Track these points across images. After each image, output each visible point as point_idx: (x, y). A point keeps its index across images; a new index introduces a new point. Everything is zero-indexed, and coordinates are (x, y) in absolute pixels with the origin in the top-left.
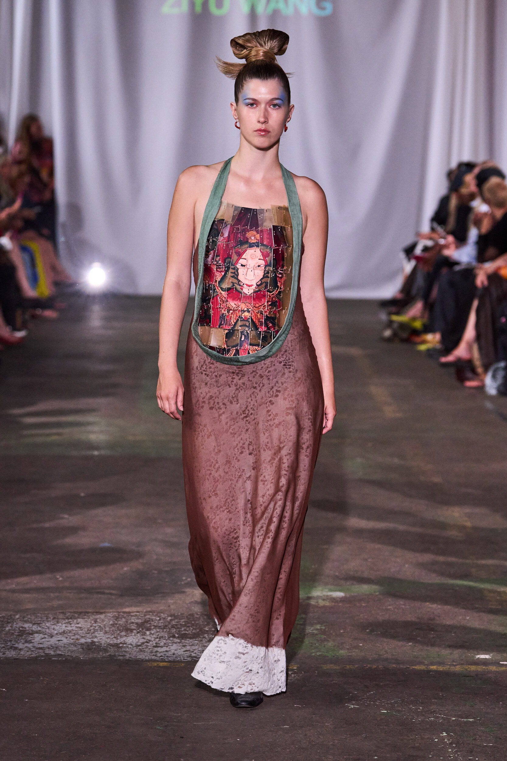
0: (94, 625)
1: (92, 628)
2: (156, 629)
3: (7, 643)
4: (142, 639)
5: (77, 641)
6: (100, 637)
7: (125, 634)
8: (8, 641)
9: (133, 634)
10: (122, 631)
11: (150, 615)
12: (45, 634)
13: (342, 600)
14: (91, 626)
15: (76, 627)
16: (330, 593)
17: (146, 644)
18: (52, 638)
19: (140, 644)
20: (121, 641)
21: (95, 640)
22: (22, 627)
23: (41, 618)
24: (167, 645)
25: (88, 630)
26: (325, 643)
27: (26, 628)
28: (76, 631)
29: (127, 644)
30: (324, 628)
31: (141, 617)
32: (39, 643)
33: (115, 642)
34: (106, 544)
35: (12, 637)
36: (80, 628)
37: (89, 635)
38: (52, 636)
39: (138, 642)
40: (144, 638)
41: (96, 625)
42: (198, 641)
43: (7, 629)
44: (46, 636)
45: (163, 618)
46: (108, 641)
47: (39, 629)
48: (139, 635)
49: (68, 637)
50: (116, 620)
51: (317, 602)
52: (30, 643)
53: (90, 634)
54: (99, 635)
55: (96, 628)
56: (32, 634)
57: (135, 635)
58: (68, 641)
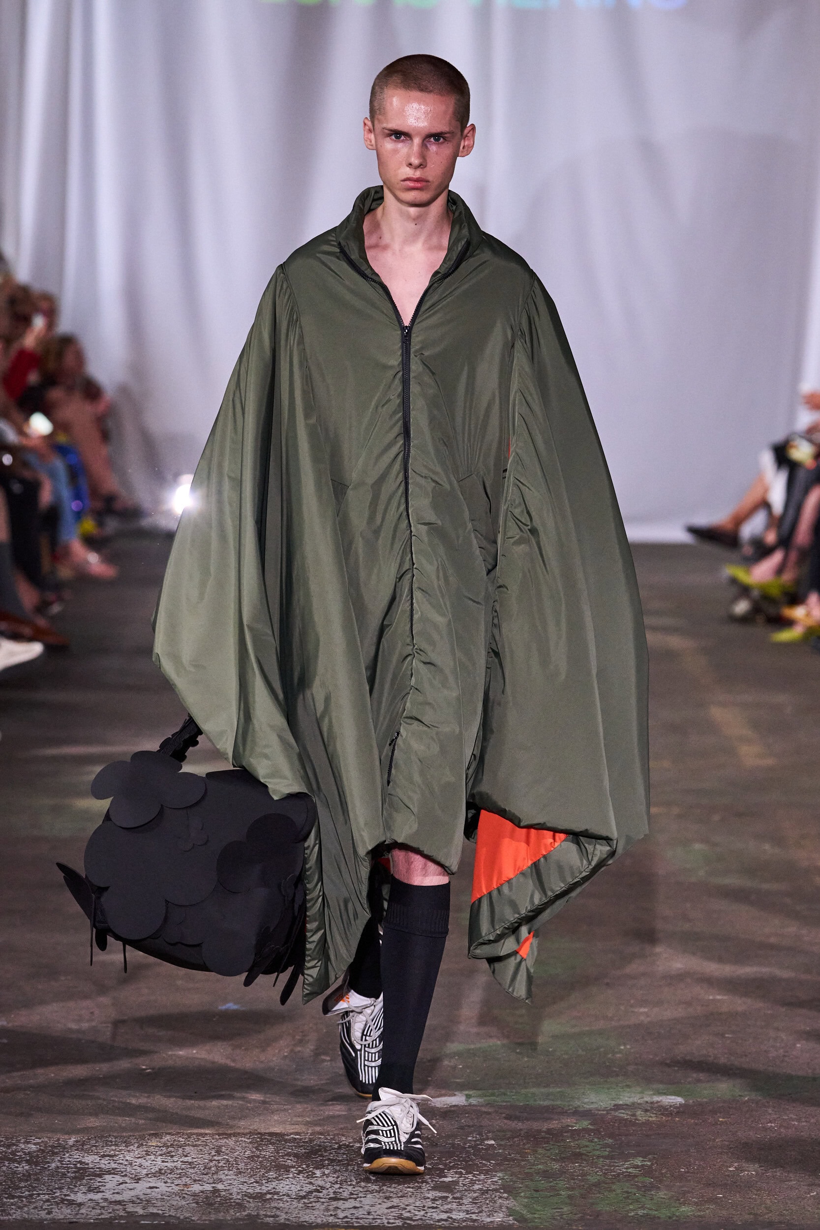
0: (216, 1158)
1: (211, 1164)
2: (333, 1166)
3: (55, 1193)
4: (307, 1185)
5: (186, 1189)
6: (229, 1182)
7: (274, 1176)
8: (57, 1188)
9: (291, 1176)
10: (270, 1170)
11: (320, 1138)
12: (126, 1175)
13: (681, 1111)
14: (211, 1161)
15: (181, 1162)
16: (656, 1098)
17: (314, 1194)
18: (138, 1183)
19: (304, 1194)
20: (269, 1188)
21: (220, 1186)
22: (81, 1162)
23: (116, 1145)
24: (355, 1196)
25: (205, 1168)
26: (652, 1193)
27: (88, 1164)
28: (182, 1169)
29: (281, 1194)
30: (649, 1163)
31: (303, 1142)
32: (114, 1193)
33: (258, 1190)
34: (231, 1006)
35: (63, 1181)
36: (190, 1163)
37: (207, 1177)
38: (138, 1180)
39: (301, 1190)
40: (311, 1183)
41: (220, 1158)
42: (412, 1188)
43: (53, 1165)
44: (127, 1179)
45: (345, 1145)
46: (244, 1188)
47: (113, 1166)
48: (301, 1176)
49: (169, 1181)
50: (257, 1149)
51: (634, 1115)
52: (97, 1192)
53: (210, 1175)
54: (227, 1177)
55: (220, 1165)
56: (100, 1176)
57: (294, 1177)
58: (169, 1189)
